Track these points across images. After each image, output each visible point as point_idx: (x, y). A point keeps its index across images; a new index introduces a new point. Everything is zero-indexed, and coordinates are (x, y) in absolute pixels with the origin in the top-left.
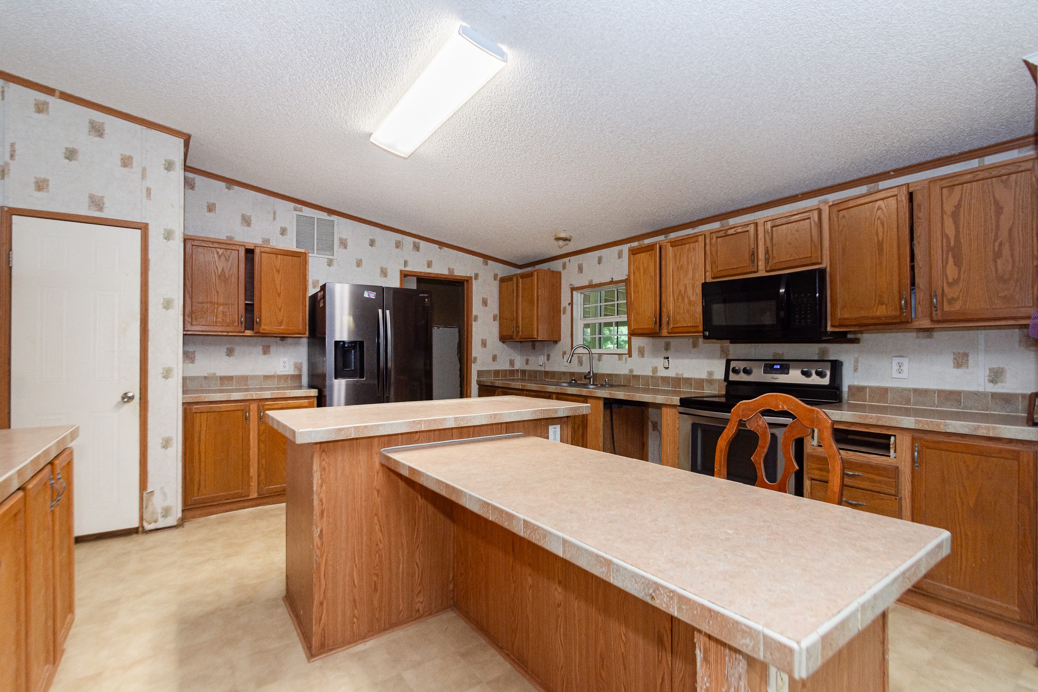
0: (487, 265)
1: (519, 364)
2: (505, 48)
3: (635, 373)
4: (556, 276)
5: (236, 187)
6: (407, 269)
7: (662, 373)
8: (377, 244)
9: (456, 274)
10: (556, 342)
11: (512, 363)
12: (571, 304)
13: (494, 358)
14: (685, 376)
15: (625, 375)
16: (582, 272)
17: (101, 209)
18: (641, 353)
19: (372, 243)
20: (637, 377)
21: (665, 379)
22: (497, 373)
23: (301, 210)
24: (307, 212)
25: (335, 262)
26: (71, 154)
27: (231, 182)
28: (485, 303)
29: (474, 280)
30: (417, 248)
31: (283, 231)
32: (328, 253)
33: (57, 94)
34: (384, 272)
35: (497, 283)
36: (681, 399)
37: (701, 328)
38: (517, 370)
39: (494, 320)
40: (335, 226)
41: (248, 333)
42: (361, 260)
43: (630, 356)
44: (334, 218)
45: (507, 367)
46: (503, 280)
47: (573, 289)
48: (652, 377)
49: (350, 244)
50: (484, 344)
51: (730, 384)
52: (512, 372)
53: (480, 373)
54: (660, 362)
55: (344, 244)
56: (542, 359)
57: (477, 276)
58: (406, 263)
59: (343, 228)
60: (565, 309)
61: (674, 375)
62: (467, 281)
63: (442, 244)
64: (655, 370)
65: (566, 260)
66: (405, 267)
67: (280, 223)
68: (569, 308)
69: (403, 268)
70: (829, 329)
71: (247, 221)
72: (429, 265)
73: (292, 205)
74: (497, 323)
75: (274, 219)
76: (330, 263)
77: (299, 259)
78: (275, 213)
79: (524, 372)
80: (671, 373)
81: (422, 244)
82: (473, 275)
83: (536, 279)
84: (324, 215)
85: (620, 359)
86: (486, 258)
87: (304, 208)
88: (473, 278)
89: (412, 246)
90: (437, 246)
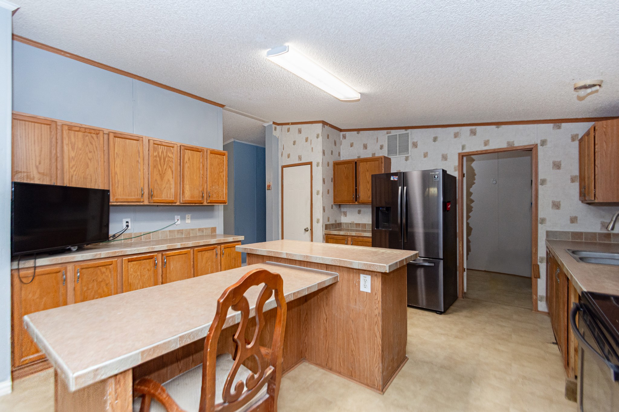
0: (559, 128)
5: (361, 132)
6: (465, 151)
8: (439, 139)
9: (517, 145)
13: (573, 220)
17: (301, 160)
19: (435, 139)
23: (390, 133)
24: (394, 132)
25: (410, 158)
26: (294, 143)
27: (360, 130)
28: (557, 165)
29: (540, 147)
30: (473, 133)
31: (382, 147)
32: (405, 153)
33: (290, 124)
34: (444, 158)
35: (577, 143)
39: (571, 181)
40: (410, 136)
41: (356, 203)
42: (427, 153)
44: (409, 131)
46: (581, 139)
49: (419, 144)
50: (556, 205)
53: (551, 234)
55: (415, 145)
57: (544, 143)
58: (463, 147)
59: (415, 135)
62: (532, 149)
63: (498, 124)
66: (462, 150)
67: (380, 143)
69: (460, 151)
71: (365, 147)
72: (487, 143)
73: (385, 131)
74: (576, 185)
75: (377, 141)
76: (407, 159)
78: (377, 139)
81: (478, 128)
82: (539, 142)
84: (403, 132)
86: (557, 122)
87: (392, 131)
88: (539, 145)
89: (469, 132)
90: (494, 127)
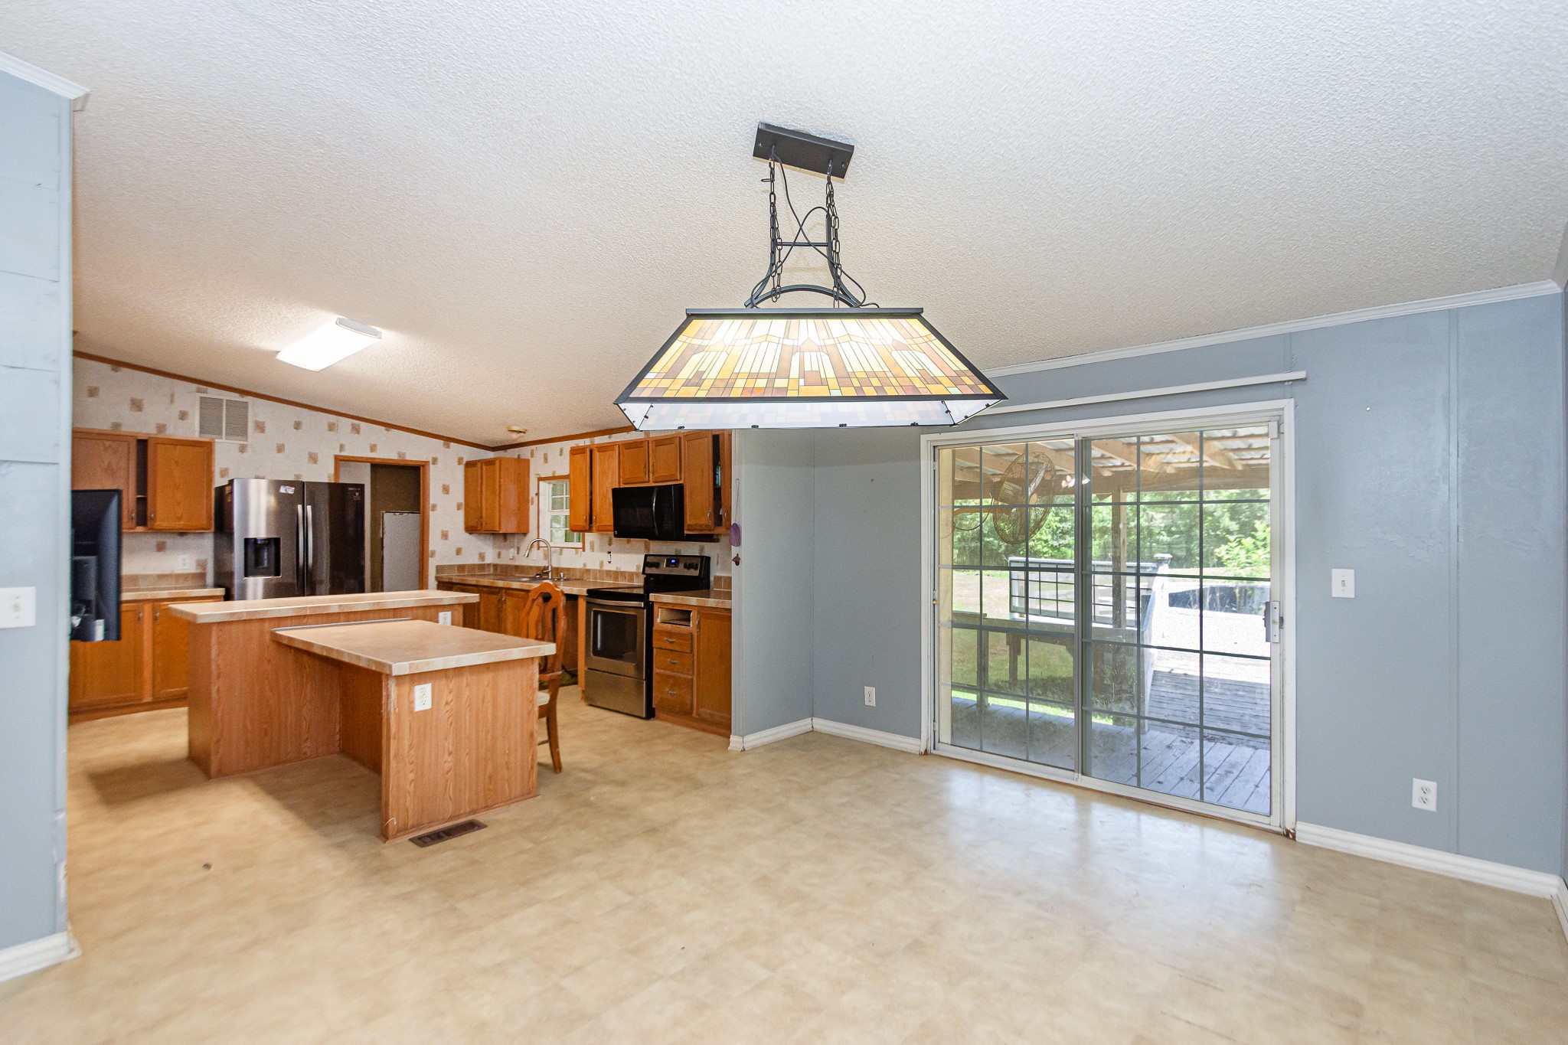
0: (448, 447)
1: (490, 558)
2: (378, 329)
3: (588, 568)
4: (523, 465)
5: (124, 370)
6: (344, 454)
7: (607, 567)
8: (304, 427)
9: (408, 458)
10: (525, 534)
11: (482, 556)
12: (538, 494)
13: (459, 552)
14: (622, 570)
15: (580, 569)
16: (547, 462)
18: (592, 548)
19: (297, 426)
20: (588, 571)
21: (608, 572)
22: (461, 568)
23: (205, 392)
24: (213, 393)
25: (249, 449)
27: (117, 364)
28: (446, 490)
29: (431, 466)
30: (356, 430)
31: (183, 416)
32: (240, 438)
34: (313, 458)
35: (462, 467)
36: (588, 591)
37: (612, 529)
38: (489, 565)
39: (459, 509)
40: (250, 409)
41: (140, 529)
42: (283, 445)
43: (584, 551)
44: (249, 399)
45: (476, 561)
46: (469, 465)
47: (540, 479)
48: (599, 571)
49: (268, 427)
50: (445, 536)
51: (648, 578)
52: (482, 567)
53: (439, 569)
54: (605, 557)
55: (260, 427)
56: (512, 552)
57: (435, 461)
58: (342, 447)
59: (258, 410)
60: (533, 498)
61: (614, 569)
62: (423, 466)
63: (389, 426)
64: (602, 564)
65: (534, 447)
66: (341, 451)
67: (179, 407)
68: (536, 498)
69: (338, 453)
70: (685, 532)
71: (137, 405)
72: (373, 448)
73: (195, 386)
74: (461, 513)
75: (172, 401)
76: (243, 449)
77: (205, 449)
78: (172, 396)
79: (496, 566)
80: (612, 567)
81: (363, 425)
82: (430, 460)
83: (498, 468)
84: (235, 397)
85: (576, 553)
86: (448, 440)
87: (209, 389)
88: (431, 462)
89: (350, 428)
90: (382, 428)
